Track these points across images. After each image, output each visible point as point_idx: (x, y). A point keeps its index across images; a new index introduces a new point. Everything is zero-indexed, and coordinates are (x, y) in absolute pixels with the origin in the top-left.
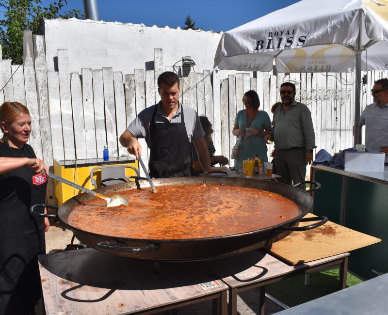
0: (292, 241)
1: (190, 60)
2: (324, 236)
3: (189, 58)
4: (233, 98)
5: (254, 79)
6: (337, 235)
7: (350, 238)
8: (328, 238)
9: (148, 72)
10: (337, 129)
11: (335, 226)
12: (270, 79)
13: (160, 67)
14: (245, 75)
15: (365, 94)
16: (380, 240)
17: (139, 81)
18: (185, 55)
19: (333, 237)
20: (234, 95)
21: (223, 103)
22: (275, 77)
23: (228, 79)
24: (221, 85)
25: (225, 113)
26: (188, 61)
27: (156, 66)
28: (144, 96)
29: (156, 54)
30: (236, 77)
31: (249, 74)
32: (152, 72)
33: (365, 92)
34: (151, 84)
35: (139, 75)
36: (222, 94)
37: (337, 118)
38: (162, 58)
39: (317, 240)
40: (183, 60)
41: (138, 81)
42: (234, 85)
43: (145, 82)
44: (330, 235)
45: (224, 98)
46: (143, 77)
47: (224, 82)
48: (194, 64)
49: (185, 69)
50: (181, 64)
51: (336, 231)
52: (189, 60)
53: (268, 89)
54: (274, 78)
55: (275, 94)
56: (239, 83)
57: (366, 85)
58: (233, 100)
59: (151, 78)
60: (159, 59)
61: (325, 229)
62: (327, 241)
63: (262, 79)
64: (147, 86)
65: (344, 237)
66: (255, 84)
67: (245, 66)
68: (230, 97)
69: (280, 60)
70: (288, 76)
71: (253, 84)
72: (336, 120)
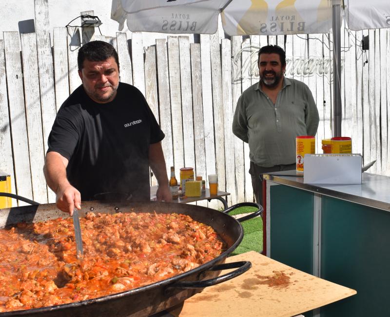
0: (219, 300)
1: (94, 17)
2: (271, 288)
3: (91, 14)
4: (165, 74)
5: (197, 45)
6: (291, 286)
7: (309, 290)
8: (276, 292)
9: (26, 37)
10: (325, 118)
11: (290, 272)
12: (221, 46)
13: (45, 28)
14: (181, 40)
15: (367, 65)
16: (354, 292)
17: (12, 50)
18: (85, 9)
19: (284, 290)
20: (165, 71)
21: (148, 83)
22: (229, 41)
23: (155, 46)
24: (145, 55)
25: (153, 98)
26: (90, 19)
27: (38, 26)
28: (20, 74)
29: (37, 7)
30: (167, 43)
31: (187, 38)
32: (32, 35)
33: (367, 62)
34: (31, 56)
35: (11, 42)
36: (147, 69)
37: (325, 102)
38: (47, 14)
39: (258, 295)
40: (82, 17)
41: (9, 51)
42: (165, 55)
43: (21, 52)
44: (280, 286)
45: (149, 75)
46: (18, 44)
47: (149, 50)
48: (99, 23)
49: (86, 30)
50: (79, 23)
51: (291, 280)
52: (91, 17)
53: (218, 61)
54: (226, 43)
55: (230, 68)
56: (173, 52)
57: (367, 51)
58: (164, 78)
59: (30, 46)
60: (43, 16)
61: (273, 278)
62: (274, 297)
63: (208, 45)
64: (25, 58)
65: (300, 290)
66: (198, 52)
67: (172, 26)
68: (159, 73)
69: (228, 15)
70: (248, 40)
71: (195, 53)
72: (324, 105)
